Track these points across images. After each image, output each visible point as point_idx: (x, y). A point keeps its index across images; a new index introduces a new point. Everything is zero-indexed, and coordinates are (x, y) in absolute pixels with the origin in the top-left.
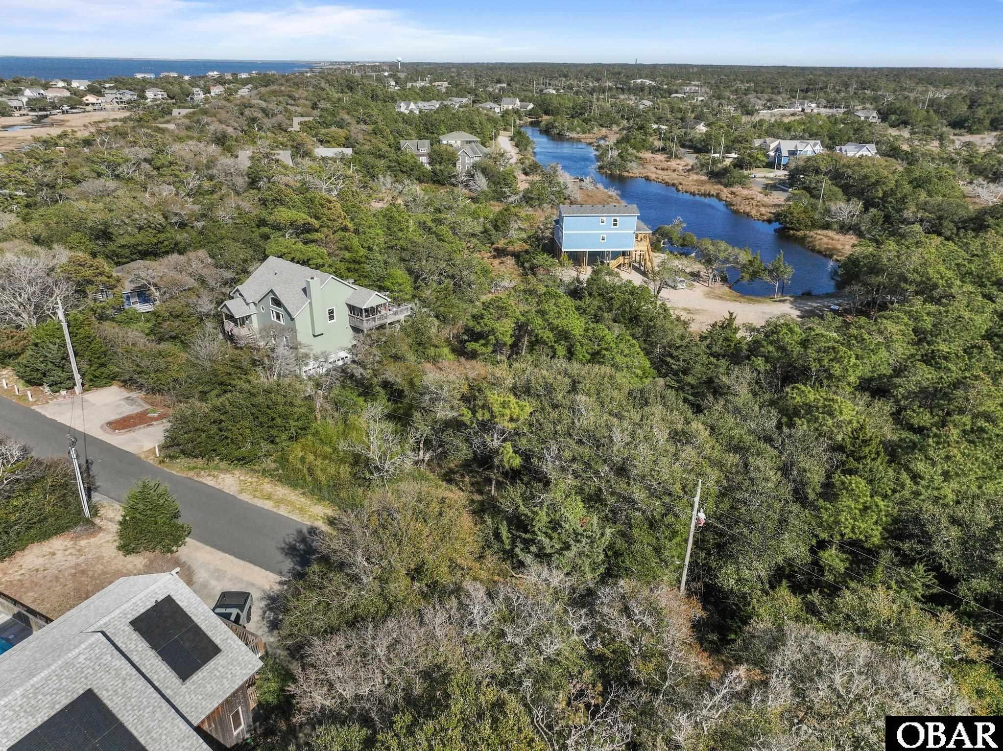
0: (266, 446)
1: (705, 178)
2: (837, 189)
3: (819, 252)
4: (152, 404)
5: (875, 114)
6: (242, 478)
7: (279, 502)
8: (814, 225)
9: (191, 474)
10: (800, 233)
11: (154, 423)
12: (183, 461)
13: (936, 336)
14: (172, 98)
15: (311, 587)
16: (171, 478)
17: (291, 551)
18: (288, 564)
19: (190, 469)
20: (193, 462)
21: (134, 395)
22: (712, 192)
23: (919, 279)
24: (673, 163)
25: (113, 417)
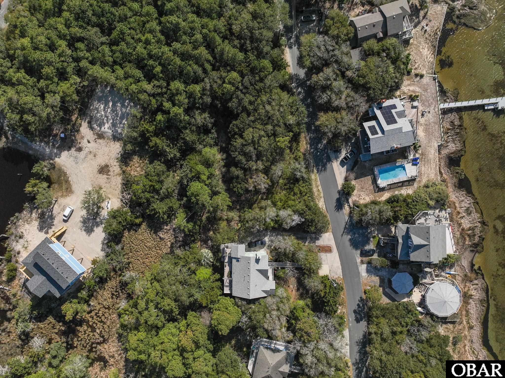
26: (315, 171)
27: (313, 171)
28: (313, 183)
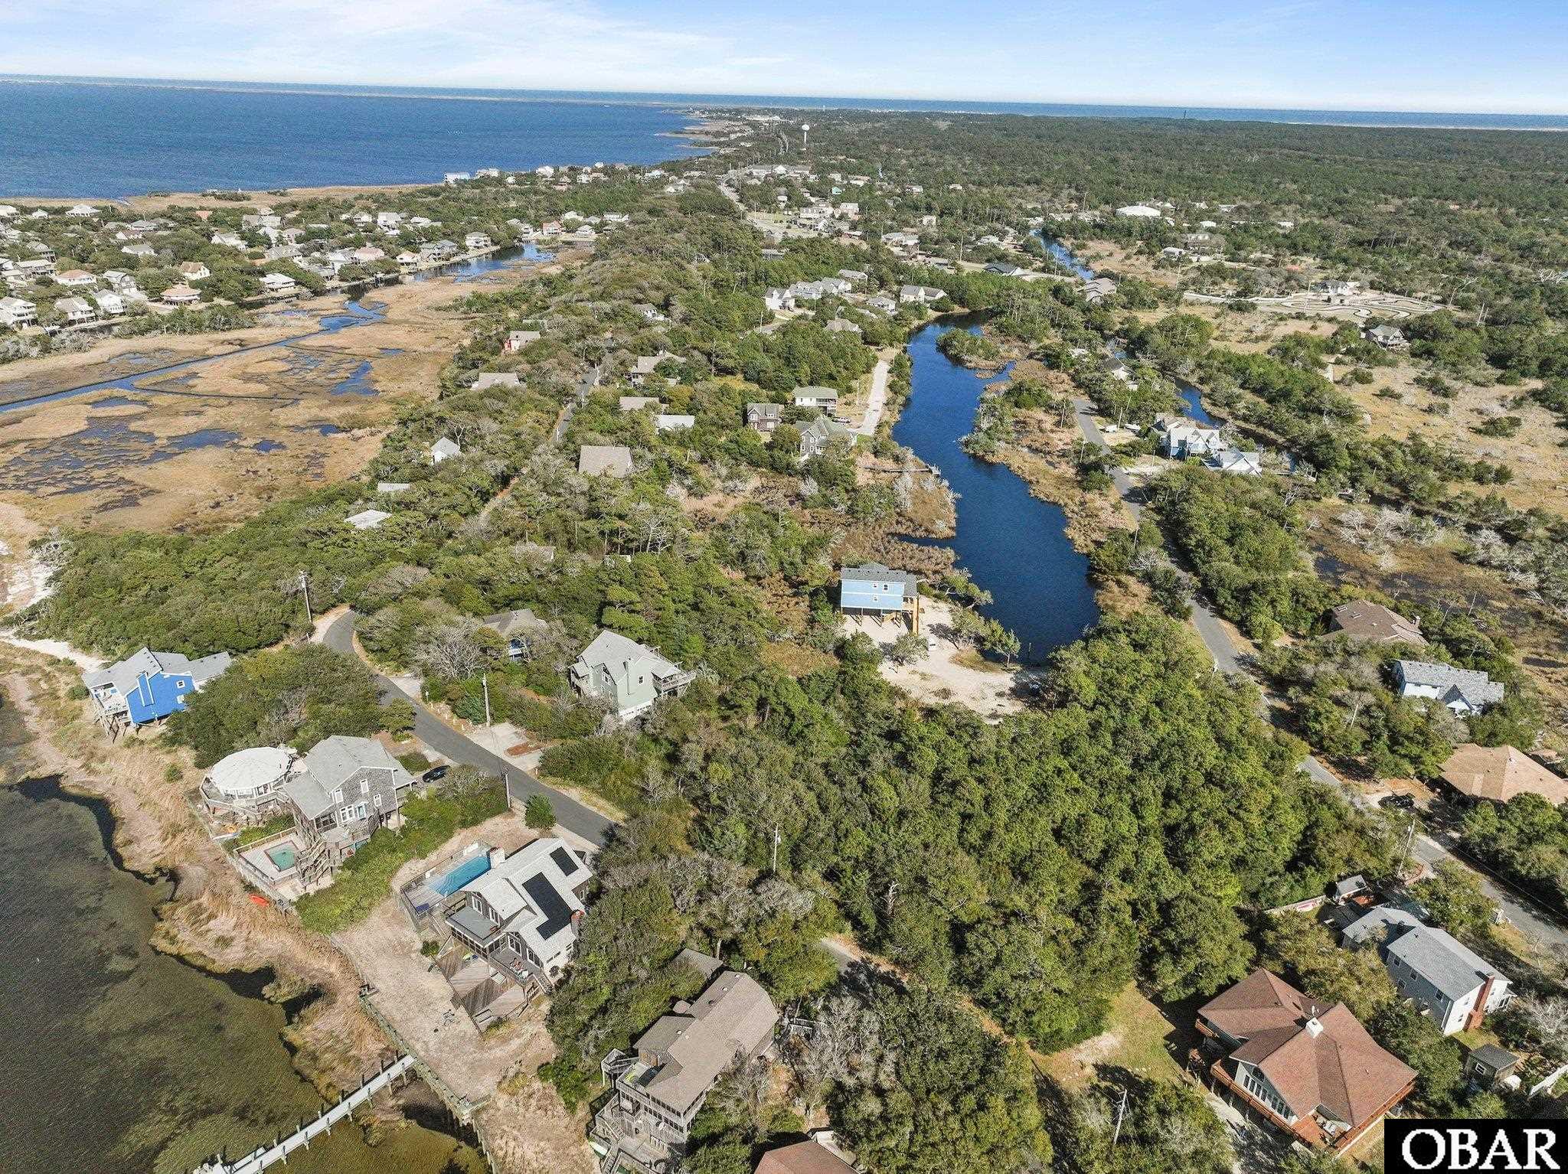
0: (595, 775)
4: (530, 738)
5: (1397, 334)
6: (581, 792)
7: (600, 808)
8: (1121, 570)
9: (555, 787)
10: (1104, 578)
11: (533, 751)
12: (550, 779)
14: (496, 244)
15: (613, 851)
16: (544, 789)
17: (605, 834)
18: (603, 840)
19: (555, 784)
20: (556, 780)
21: (519, 730)
25: (510, 746)
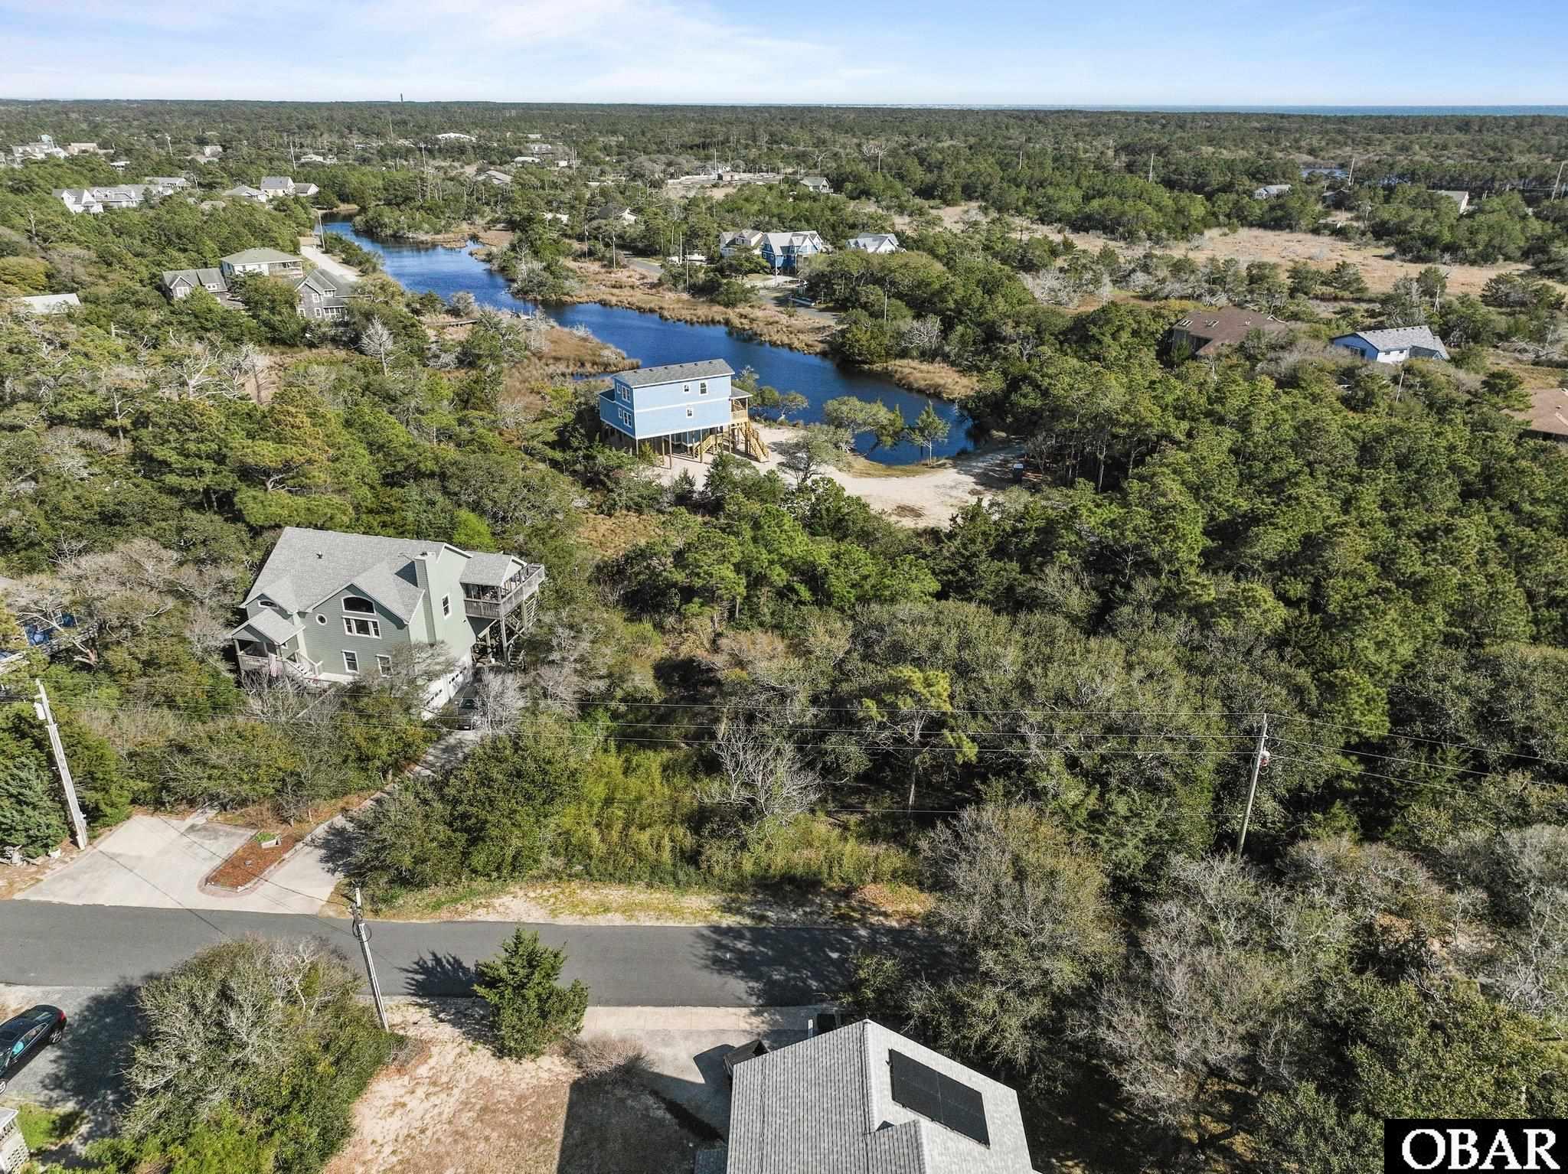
1: (685, 296)
2: (899, 303)
3: (920, 391)
4: (251, 825)
5: (825, 183)
6: (532, 895)
7: (627, 910)
8: (889, 354)
9: (444, 914)
10: (878, 367)
11: (286, 856)
12: (410, 899)
13: (1210, 489)
16: (422, 931)
19: (438, 906)
20: (427, 895)
21: (197, 819)
22: (717, 318)
23: (1132, 420)
24: (621, 275)
26: (729, 921)
27: (727, 909)
28: (657, 897)
